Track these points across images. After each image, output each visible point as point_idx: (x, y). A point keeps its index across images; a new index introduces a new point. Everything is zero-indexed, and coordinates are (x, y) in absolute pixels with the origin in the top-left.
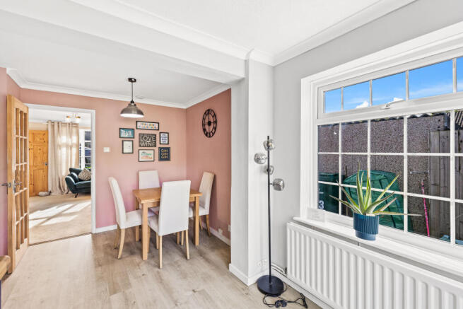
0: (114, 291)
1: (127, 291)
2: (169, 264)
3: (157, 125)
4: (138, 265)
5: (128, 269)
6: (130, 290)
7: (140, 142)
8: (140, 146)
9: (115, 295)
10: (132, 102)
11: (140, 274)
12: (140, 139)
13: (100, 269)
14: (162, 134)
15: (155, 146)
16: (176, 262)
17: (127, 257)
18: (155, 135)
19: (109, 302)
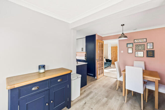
0: (107, 97)
1: (109, 100)
2: (131, 104)
3: (145, 40)
4: (120, 96)
5: (116, 95)
6: (110, 100)
7: (136, 48)
8: (136, 50)
9: (106, 98)
10: (123, 33)
11: (117, 99)
12: (136, 47)
13: (110, 89)
14: (148, 44)
15: (144, 50)
16: (135, 106)
17: (119, 91)
18: (144, 45)
19: (103, 98)
